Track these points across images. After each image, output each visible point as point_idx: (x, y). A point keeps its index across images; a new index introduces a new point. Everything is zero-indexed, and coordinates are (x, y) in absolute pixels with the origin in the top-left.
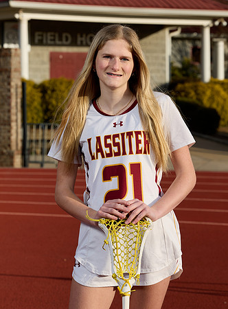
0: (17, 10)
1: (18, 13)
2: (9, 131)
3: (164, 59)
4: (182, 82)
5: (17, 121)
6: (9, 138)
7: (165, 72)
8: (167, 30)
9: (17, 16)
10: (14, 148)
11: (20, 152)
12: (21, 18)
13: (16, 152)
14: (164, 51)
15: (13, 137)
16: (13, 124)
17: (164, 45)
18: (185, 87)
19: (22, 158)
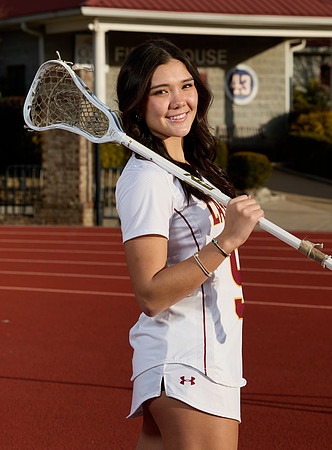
0: (92, 19)
1: (93, 23)
2: (78, 178)
3: (283, 81)
4: (306, 111)
5: (87, 164)
6: (78, 187)
7: (284, 98)
8: (287, 44)
9: (91, 27)
10: (83, 199)
11: (92, 204)
12: (96, 29)
13: (86, 205)
14: (283, 71)
15: (83, 186)
16: (83, 169)
17: (284, 63)
18: (309, 119)
19: (94, 212)
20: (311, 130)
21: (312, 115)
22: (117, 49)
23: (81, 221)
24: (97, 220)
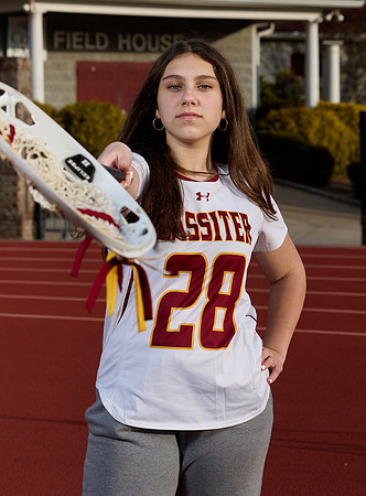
1: (29, 3)
2: (15, 184)
3: (250, 71)
4: (277, 107)
6: (15, 195)
7: (251, 91)
8: (254, 29)
9: (26, 7)
10: (22, 208)
11: (32, 215)
12: (32, 10)
13: (24, 216)
15: (21, 193)
17: (250, 51)
18: (281, 115)
19: (34, 224)
20: (282, 128)
21: (284, 111)
22: (57, 34)
23: (19, 234)
24: (38, 233)
